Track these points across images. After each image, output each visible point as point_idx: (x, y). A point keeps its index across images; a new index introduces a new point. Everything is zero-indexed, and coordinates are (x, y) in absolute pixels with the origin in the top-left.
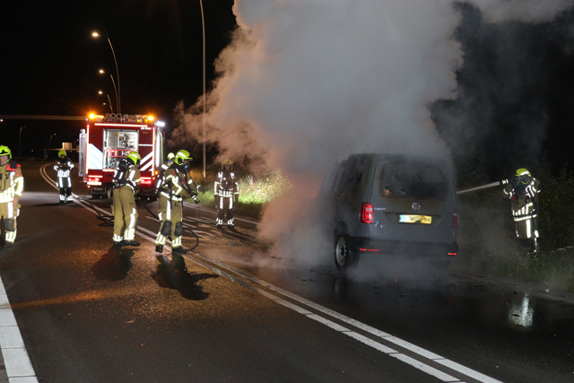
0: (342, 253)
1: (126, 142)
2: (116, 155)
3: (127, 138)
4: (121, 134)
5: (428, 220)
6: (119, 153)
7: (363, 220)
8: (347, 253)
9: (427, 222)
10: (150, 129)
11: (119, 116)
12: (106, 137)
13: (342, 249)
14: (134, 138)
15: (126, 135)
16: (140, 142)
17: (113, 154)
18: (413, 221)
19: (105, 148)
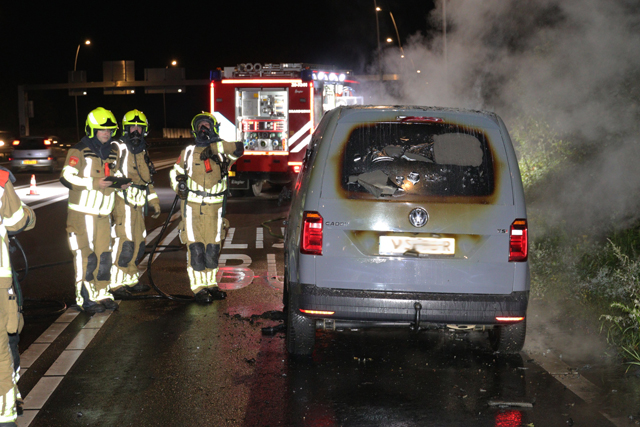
1: (271, 107)
2: (256, 129)
3: (273, 101)
4: (262, 96)
6: (261, 125)
10: (305, 85)
11: (258, 67)
12: (240, 100)
14: (282, 99)
15: (270, 97)
16: (291, 106)
17: (252, 127)
19: (239, 118)
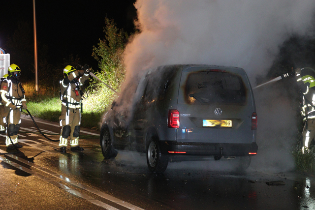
0: (153, 156)
5: (228, 123)
7: (171, 126)
8: (158, 155)
9: (228, 126)
13: (154, 153)
18: (213, 125)
